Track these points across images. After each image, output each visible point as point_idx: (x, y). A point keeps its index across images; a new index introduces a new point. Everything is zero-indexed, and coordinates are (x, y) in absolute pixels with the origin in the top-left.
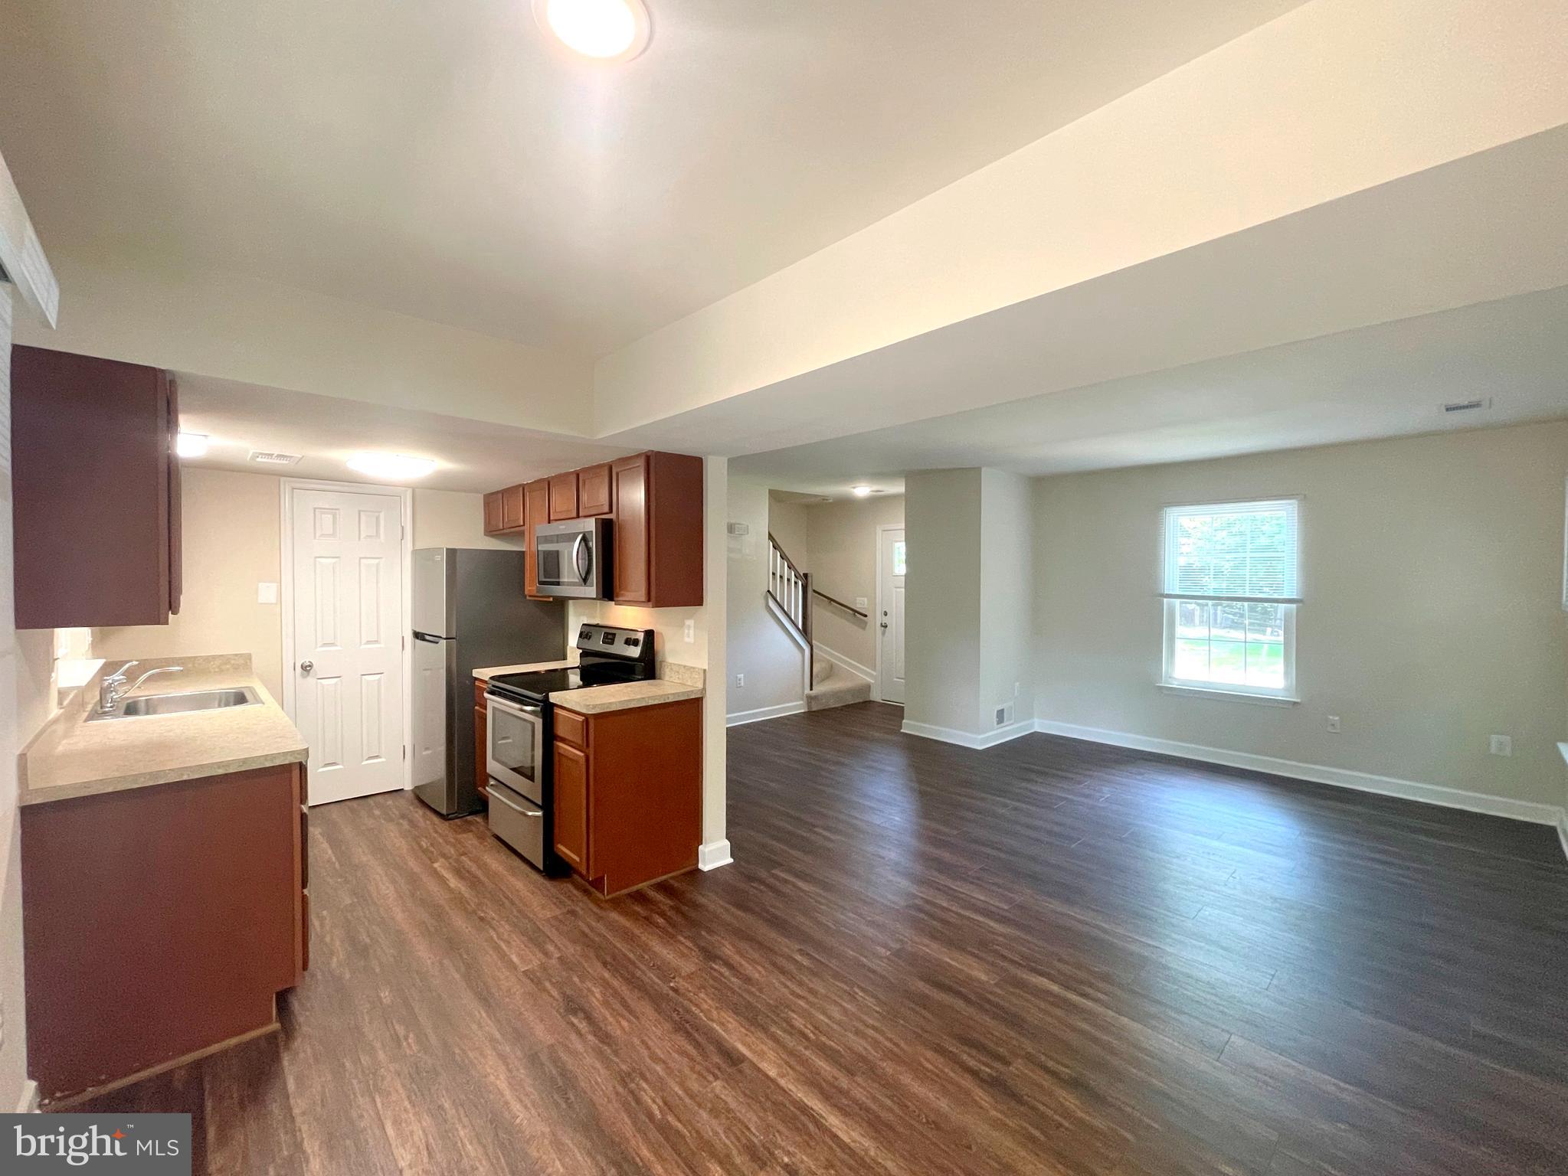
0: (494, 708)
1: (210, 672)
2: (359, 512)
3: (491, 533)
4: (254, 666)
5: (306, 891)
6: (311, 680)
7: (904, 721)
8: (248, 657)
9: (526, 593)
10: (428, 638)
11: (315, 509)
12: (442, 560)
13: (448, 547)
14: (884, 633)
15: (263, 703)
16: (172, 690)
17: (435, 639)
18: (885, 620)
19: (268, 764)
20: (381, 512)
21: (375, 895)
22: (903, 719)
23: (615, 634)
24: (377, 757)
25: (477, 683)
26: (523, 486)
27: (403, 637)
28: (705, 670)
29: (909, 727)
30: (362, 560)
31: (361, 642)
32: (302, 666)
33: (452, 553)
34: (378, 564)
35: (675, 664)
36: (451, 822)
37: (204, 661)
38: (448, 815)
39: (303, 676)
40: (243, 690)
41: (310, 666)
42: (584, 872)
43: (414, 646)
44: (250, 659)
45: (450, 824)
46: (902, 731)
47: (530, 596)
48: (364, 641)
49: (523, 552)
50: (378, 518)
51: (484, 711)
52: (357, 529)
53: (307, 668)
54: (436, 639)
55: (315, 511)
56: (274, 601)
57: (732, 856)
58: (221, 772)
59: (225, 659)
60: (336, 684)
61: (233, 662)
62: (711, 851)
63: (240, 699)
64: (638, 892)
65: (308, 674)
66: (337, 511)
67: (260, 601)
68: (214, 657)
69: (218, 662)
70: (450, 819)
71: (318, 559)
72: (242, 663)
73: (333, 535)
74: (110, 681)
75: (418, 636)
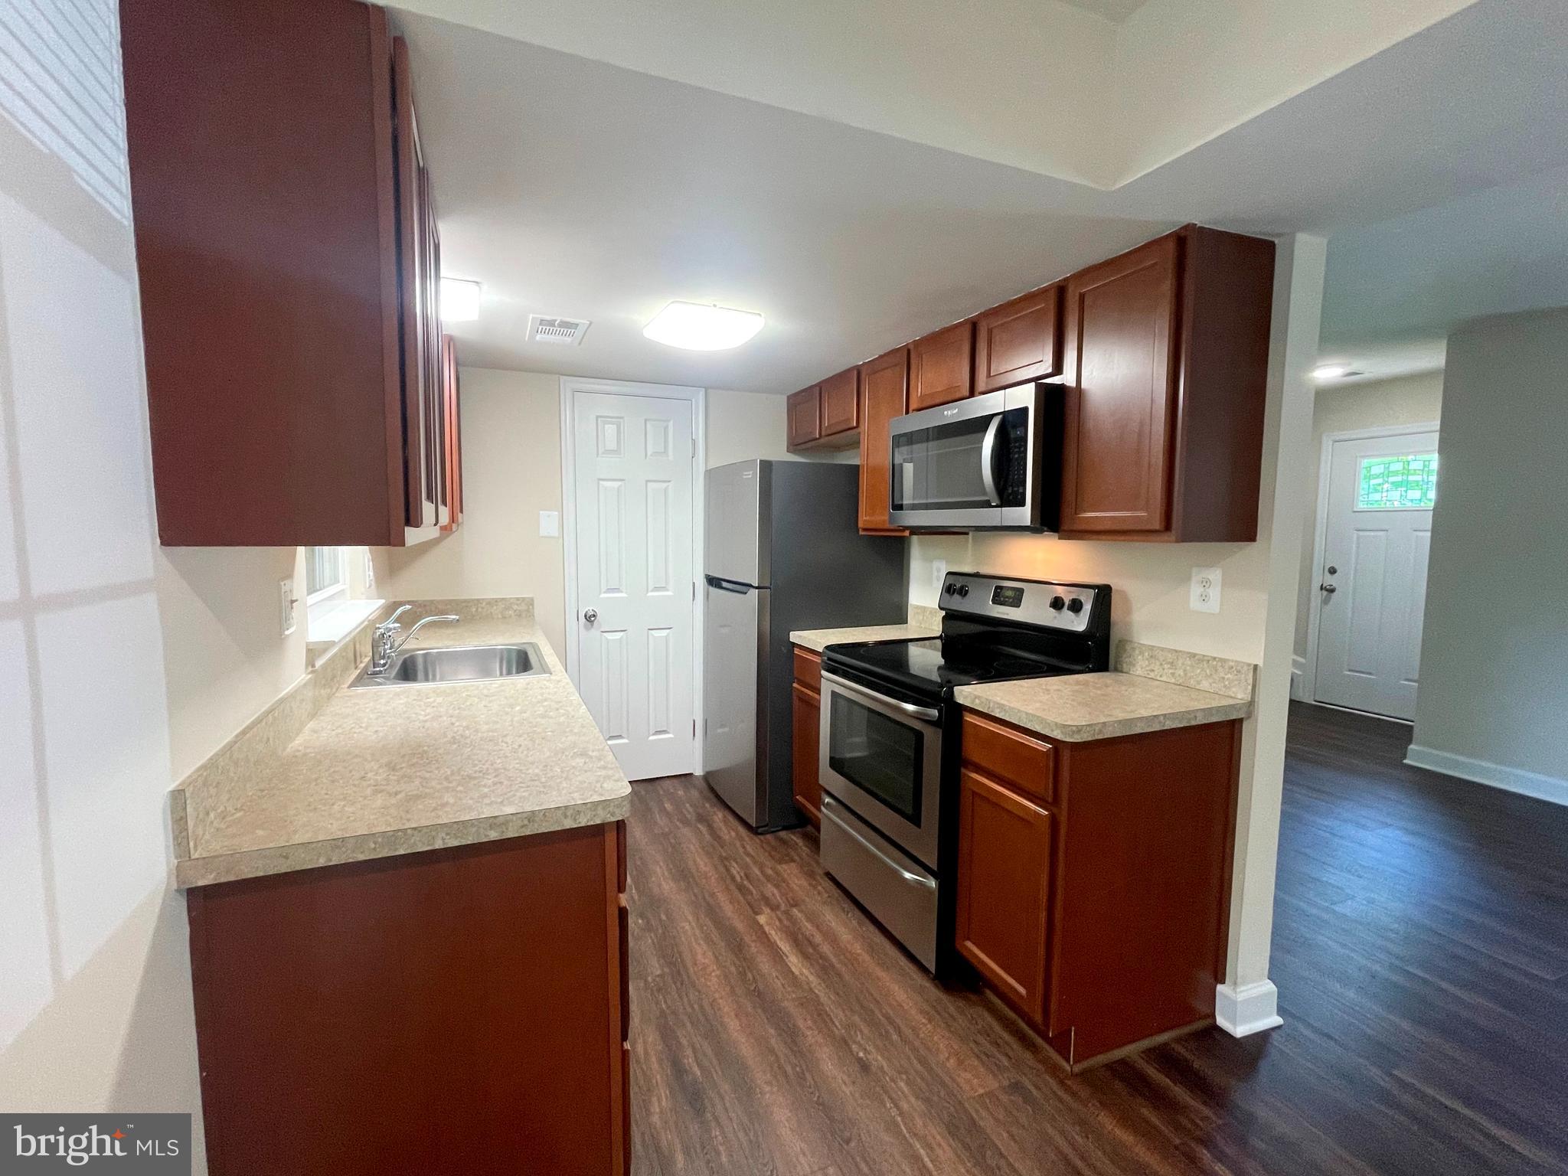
0: (834, 694)
1: (493, 618)
2: (646, 420)
3: (799, 447)
4: (536, 612)
5: (627, 1046)
6: (594, 632)
7: (1412, 747)
8: (530, 602)
9: (861, 525)
10: (724, 584)
11: (597, 417)
12: (753, 477)
13: (763, 458)
14: (1326, 601)
15: (551, 674)
16: (451, 643)
17: (742, 587)
18: (1330, 580)
19: (569, 824)
20: (669, 421)
21: (689, 964)
22: (1410, 741)
23: (1021, 591)
24: (665, 732)
25: (797, 651)
26: (858, 370)
27: (694, 583)
28: (1256, 667)
29: (1418, 755)
30: (649, 484)
31: (647, 589)
32: (585, 616)
33: (766, 467)
34: (666, 490)
35: (1163, 649)
36: (762, 837)
37: (487, 604)
38: (758, 828)
39: (587, 628)
40: (524, 646)
41: (594, 616)
42: (1038, 1018)
43: (707, 596)
44: (532, 605)
45: (761, 841)
46: (1405, 761)
47: (865, 530)
48: (650, 589)
49: (858, 467)
50: (666, 428)
51: (816, 696)
52: (643, 440)
53: (590, 618)
54: (743, 589)
55: (597, 420)
56: (556, 535)
57: (1281, 1011)
58: (494, 835)
59: (506, 603)
60: (621, 640)
61: (515, 607)
62: (1246, 1001)
63: (523, 662)
64: (1123, 1062)
65: (592, 625)
66: (622, 420)
67: (541, 535)
68: (496, 601)
69: (501, 606)
70: (761, 834)
71: (601, 482)
72: (522, 611)
73: (616, 452)
74: (382, 631)
75: (713, 582)
